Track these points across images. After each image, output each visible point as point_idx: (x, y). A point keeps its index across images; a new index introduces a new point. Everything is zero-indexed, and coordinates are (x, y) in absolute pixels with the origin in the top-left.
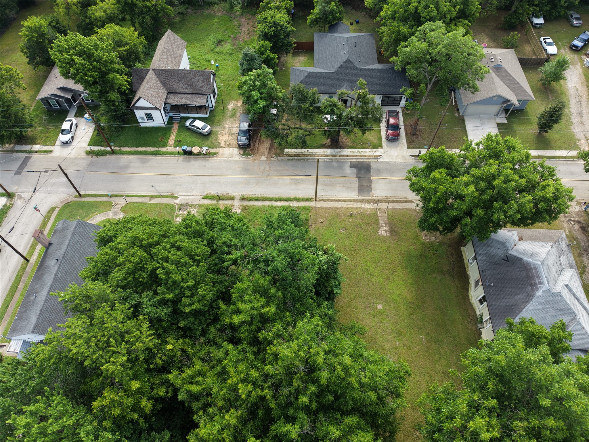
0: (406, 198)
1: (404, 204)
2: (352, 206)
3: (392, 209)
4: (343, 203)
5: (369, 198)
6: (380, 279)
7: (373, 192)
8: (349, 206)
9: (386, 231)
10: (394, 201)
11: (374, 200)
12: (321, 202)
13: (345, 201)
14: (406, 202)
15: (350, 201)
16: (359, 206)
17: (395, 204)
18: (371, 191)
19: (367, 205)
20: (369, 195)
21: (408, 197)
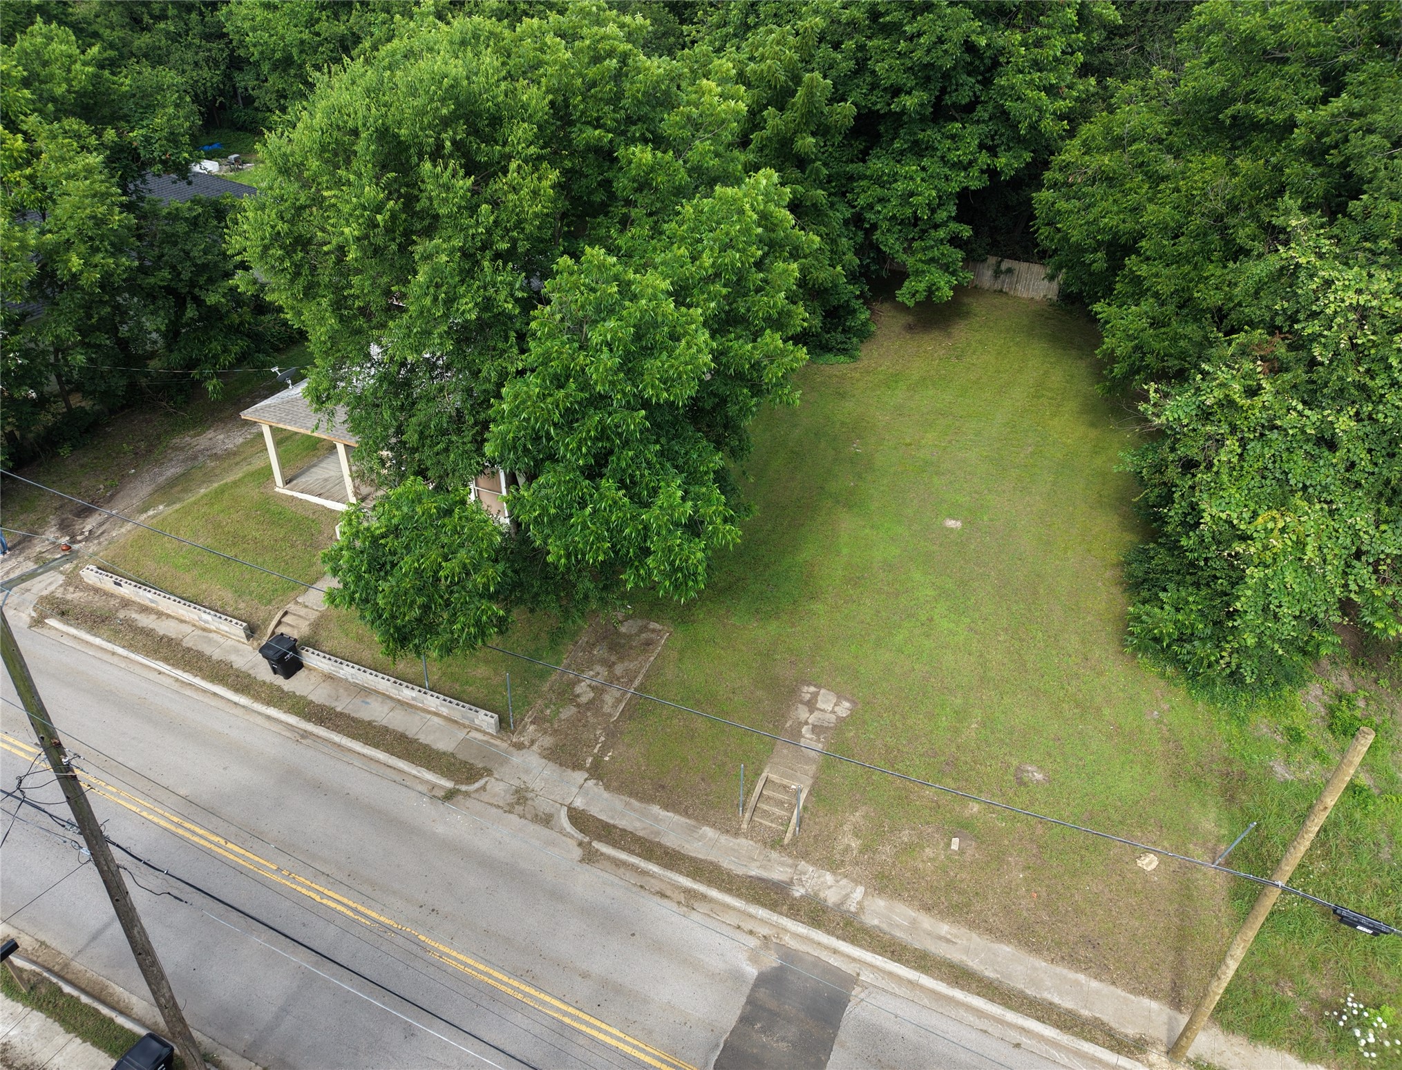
0: (590, 857)
1: (622, 823)
2: (926, 922)
3: (705, 820)
4: (974, 964)
5: (797, 935)
6: (917, 576)
7: (752, 971)
8: (945, 928)
9: (811, 705)
10: (672, 859)
11: (773, 906)
12: (1131, 1031)
13: (960, 976)
14: (606, 832)
15: (923, 961)
16: (880, 904)
17: (672, 840)
18: (763, 980)
19: (831, 897)
20: (788, 955)
21: (578, 853)
